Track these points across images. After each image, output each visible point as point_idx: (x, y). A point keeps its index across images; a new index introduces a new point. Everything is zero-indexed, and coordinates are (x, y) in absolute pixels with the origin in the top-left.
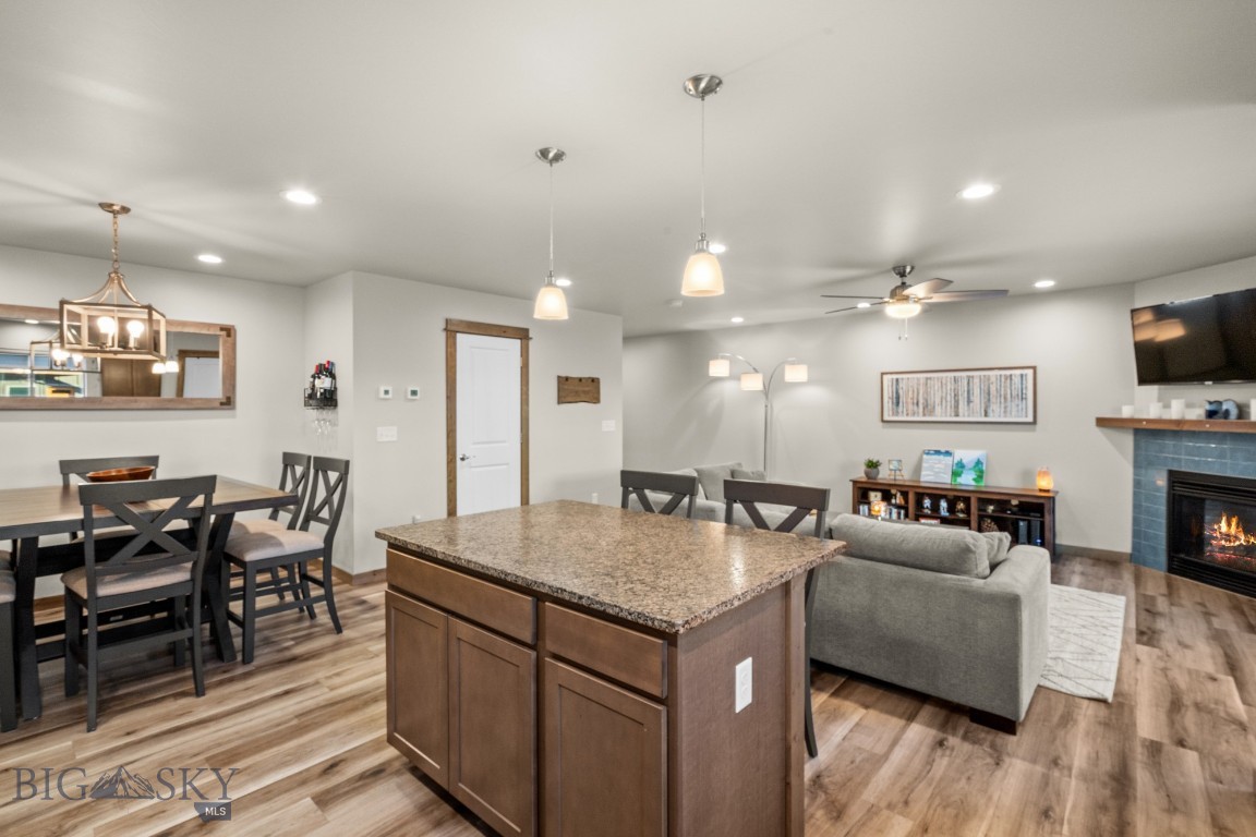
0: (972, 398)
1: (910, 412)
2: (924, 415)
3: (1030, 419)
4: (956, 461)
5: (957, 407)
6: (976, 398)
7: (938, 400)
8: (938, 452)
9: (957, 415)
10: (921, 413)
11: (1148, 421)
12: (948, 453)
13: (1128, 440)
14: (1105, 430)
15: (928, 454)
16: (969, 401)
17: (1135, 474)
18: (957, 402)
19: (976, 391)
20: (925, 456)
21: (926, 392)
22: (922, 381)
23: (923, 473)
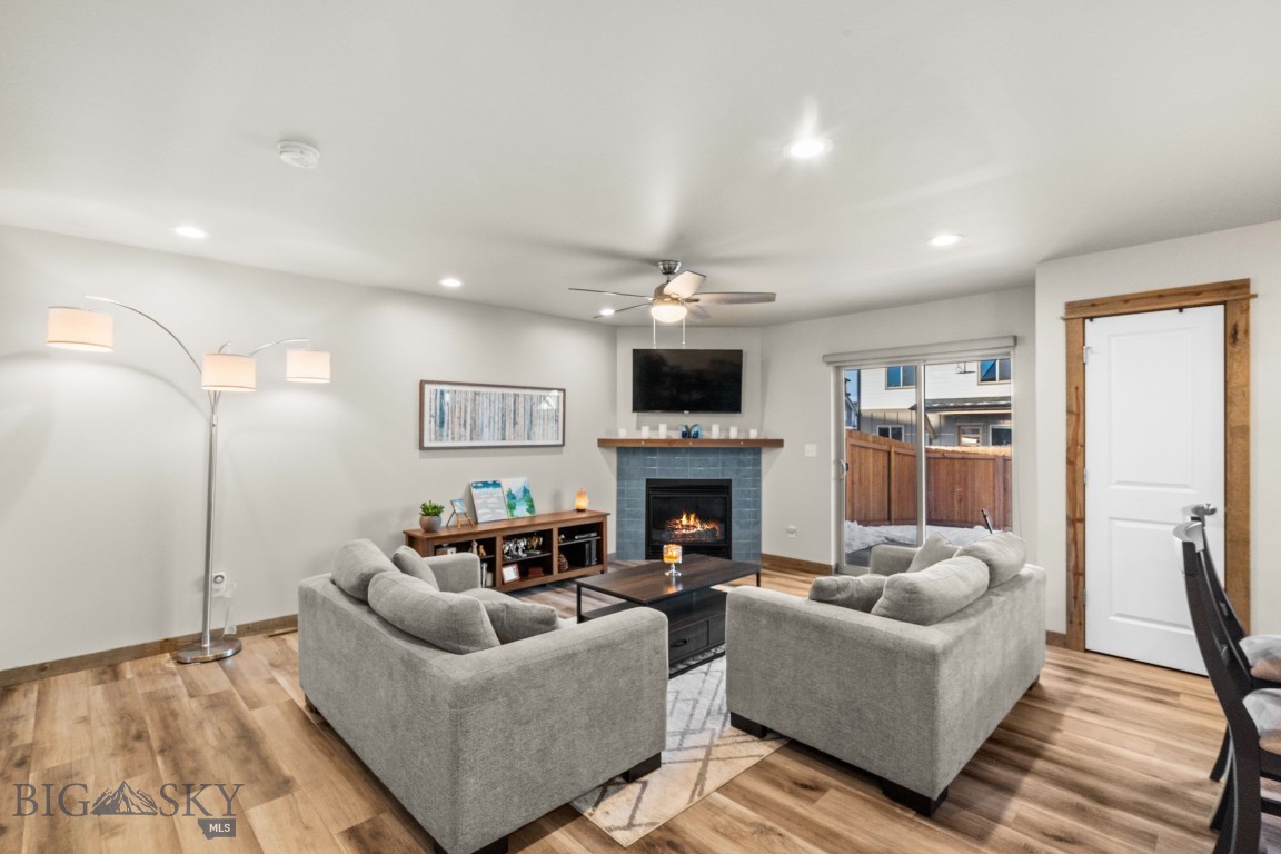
0: (517, 420)
1: (456, 436)
2: (472, 439)
3: (560, 442)
4: (506, 493)
5: (504, 429)
6: (520, 420)
7: (486, 421)
8: (486, 485)
9: (504, 439)
10: (468, 437)
11: (646, 441)
12: (496, 484)
13: (613, 456)
14: (605, 451)
15: (476, 487)
16: (515, 423)
17: (618, 485)
18: (504, 423)
19: (521, 411)
20: (474, 491)
21: (474, 410)
22: (470, 396)
23: (479, 512)
